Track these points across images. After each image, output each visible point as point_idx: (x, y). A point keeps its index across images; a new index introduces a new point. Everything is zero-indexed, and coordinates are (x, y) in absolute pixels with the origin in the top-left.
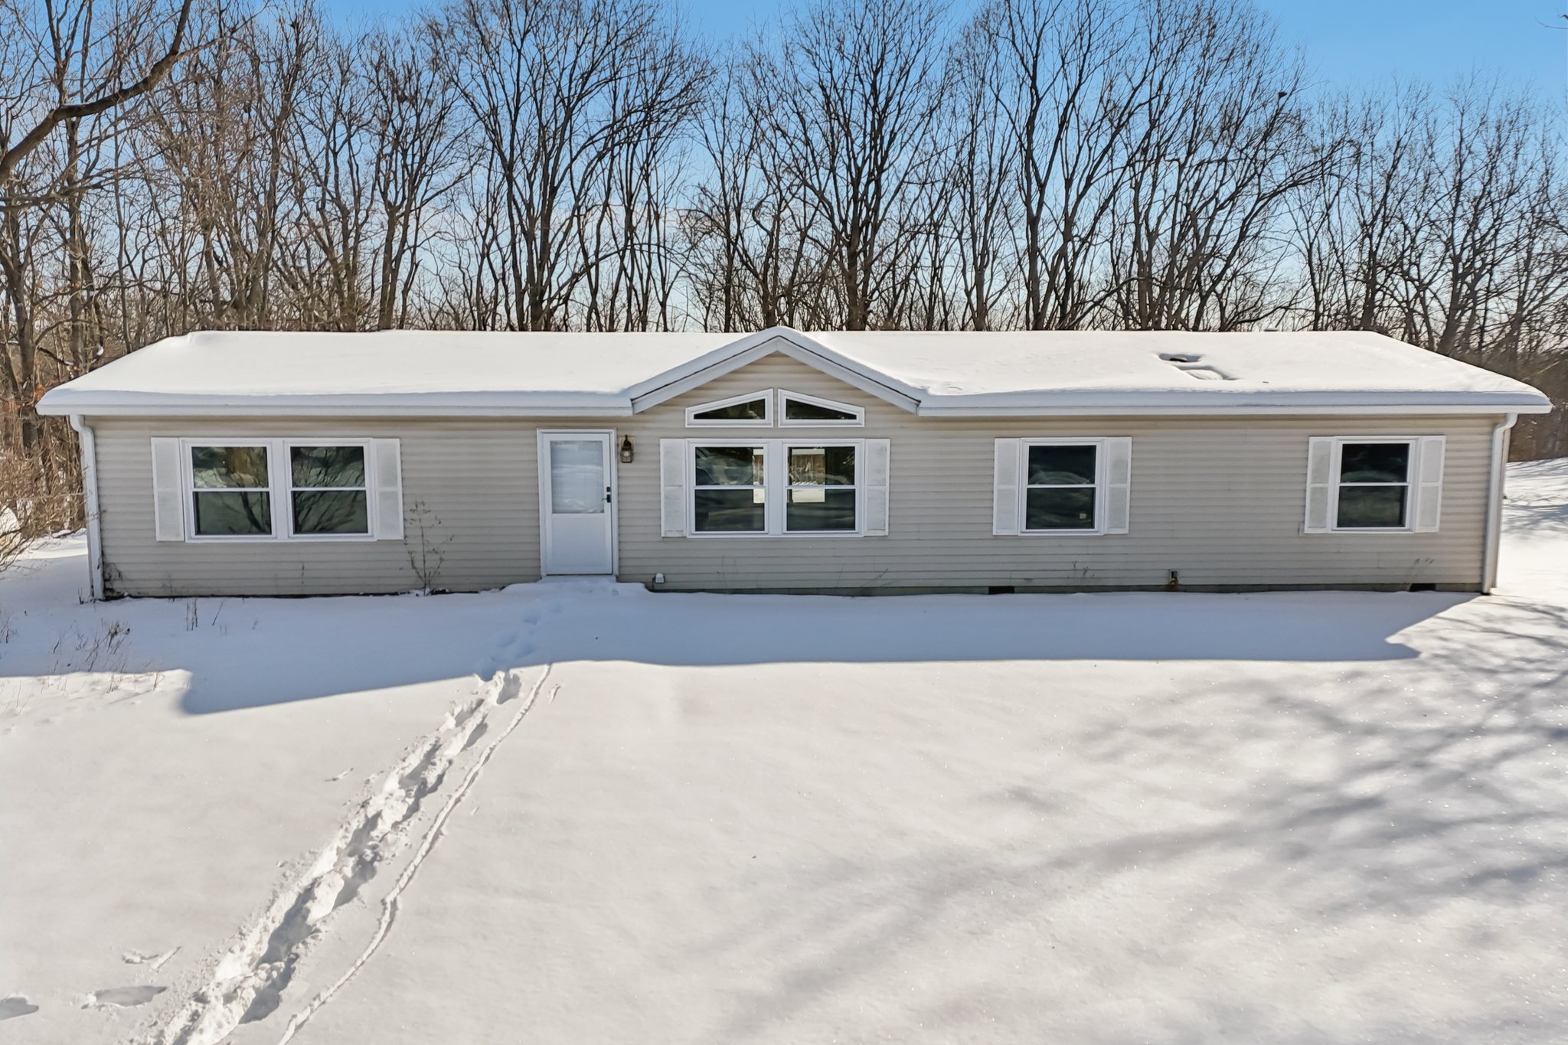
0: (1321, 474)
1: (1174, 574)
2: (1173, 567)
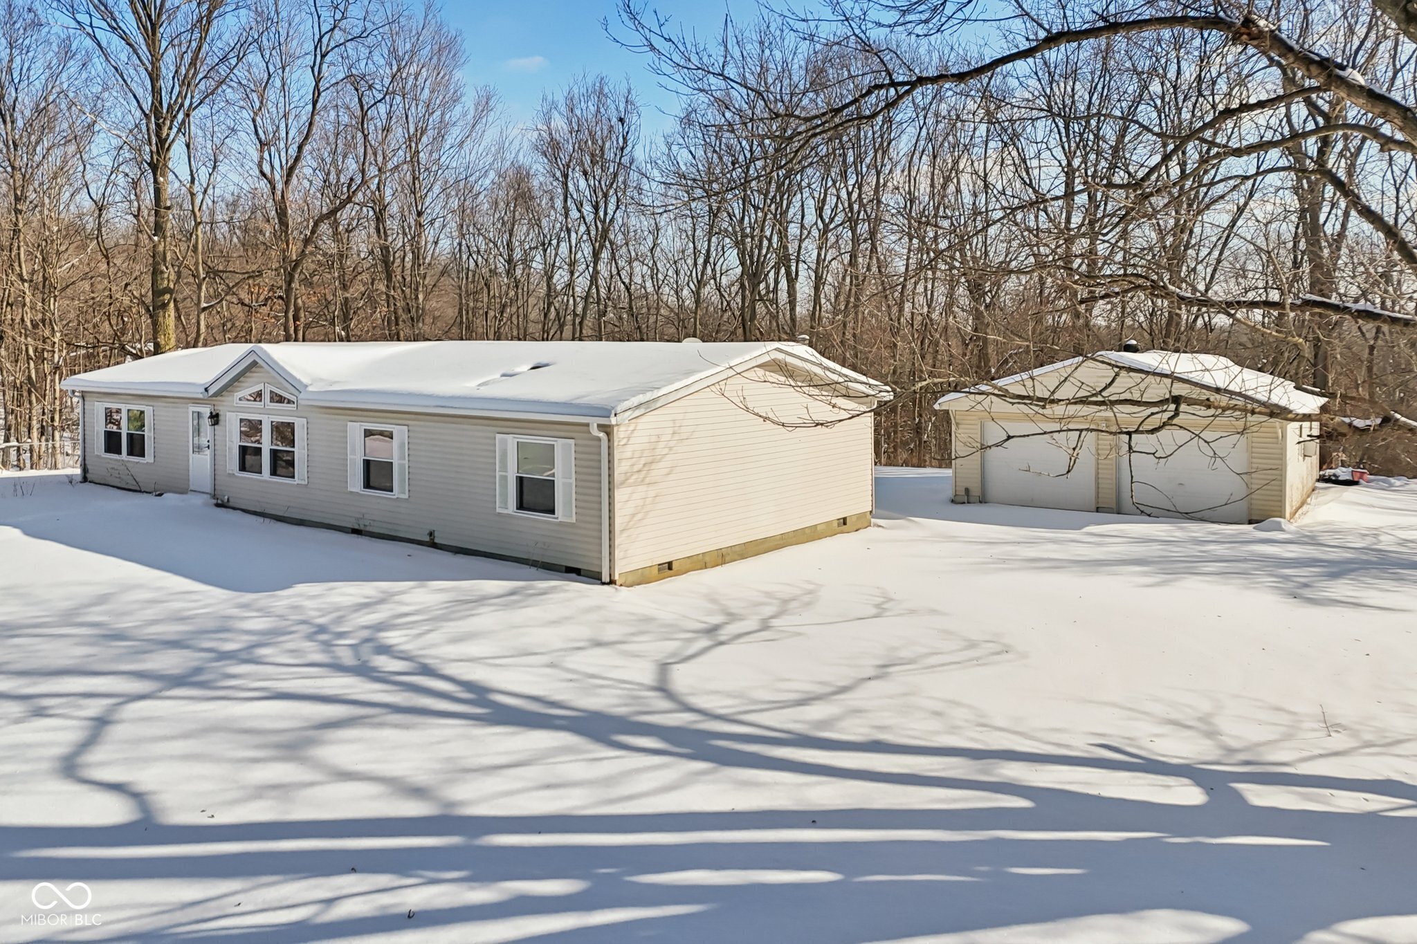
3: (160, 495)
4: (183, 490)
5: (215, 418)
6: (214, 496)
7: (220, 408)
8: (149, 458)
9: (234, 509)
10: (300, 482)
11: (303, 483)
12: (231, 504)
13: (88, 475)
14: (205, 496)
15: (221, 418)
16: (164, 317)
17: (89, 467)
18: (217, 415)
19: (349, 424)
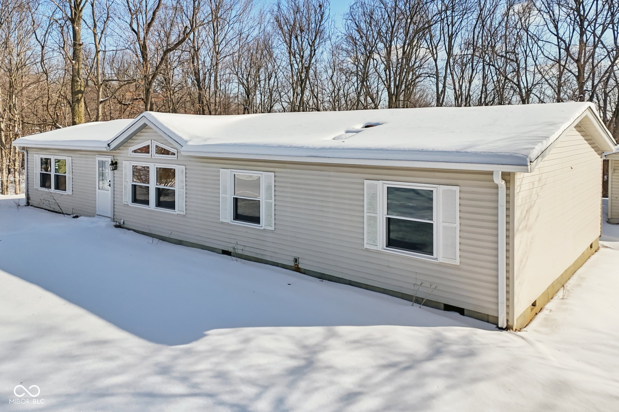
0: (373, 207)
1: (296, 260)
2: (297, 255)
3: (76, 217)
4: (92, 215)
5: (114, 165)
6: (114, 220)
7: (118, 158)
8: (69, 191)
9: (129, 229)
10: (179, 213)
11: (182, 213)
12: (125, 226)
13: (30, 201)
14: (108, 219)
15: (118, 165)
16: (78, 107)
17: (30, 196)
18: (116, 163)
19: (221, 170)
